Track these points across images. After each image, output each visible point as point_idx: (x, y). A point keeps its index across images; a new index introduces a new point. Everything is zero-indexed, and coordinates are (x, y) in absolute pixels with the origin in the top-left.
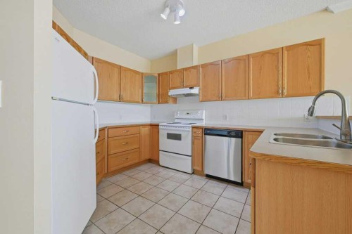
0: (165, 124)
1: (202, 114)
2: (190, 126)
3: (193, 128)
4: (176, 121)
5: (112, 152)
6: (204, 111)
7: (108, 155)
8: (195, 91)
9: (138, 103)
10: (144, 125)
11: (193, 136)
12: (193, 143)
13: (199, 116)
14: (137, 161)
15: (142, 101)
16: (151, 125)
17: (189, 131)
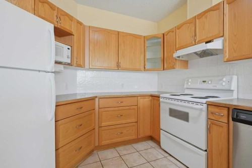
0: (168, 95)
1: (230, 82)
2: (204, 101)
3: (209, 105)
4: (187, 92)
5: (104, 124)
6: (235, 78)
7: (99, 127)
8: (217, 44)
9: (138, 70)
10: (143, 96)
11: (208, 119)
12: (209, 130)
13: (224, 85)
14: (134, 137)
15: (145, 68)
16: (152, 96)
17: (201, 110)
